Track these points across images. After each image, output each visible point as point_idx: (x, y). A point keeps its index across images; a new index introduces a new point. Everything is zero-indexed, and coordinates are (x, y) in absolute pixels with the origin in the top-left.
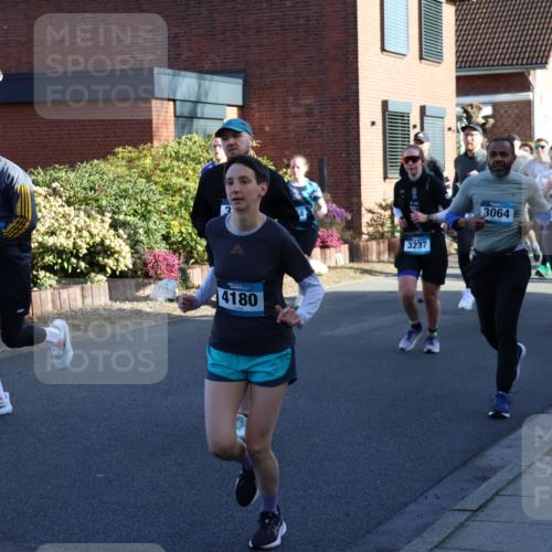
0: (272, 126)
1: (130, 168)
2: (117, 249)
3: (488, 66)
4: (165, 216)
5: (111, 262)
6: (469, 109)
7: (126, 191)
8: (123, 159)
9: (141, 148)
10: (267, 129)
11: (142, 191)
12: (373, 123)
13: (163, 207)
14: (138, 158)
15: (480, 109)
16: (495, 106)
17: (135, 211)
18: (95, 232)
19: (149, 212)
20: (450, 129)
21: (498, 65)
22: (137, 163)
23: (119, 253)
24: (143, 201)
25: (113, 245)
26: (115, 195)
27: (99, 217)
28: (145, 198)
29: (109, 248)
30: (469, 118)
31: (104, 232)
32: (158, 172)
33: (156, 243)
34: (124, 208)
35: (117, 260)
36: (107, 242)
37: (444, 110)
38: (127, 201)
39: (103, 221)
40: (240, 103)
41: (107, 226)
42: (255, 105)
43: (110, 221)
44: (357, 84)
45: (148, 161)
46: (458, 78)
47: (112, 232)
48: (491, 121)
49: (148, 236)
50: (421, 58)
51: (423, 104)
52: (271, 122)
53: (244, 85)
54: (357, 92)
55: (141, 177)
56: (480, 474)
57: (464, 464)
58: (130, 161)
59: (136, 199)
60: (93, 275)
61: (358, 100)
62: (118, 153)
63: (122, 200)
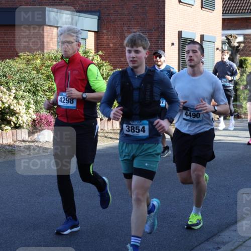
0: (114, 44)
1: (28, 65)
2: (18, 111)
3: (242, 13)
4: (47, 93)
5: (14, 119)
6: (230, 38)
7: (24, 78)
8: (24, 59)
9: (35, 53)
10: (111, 45)
11: (34, 78)
12: (173, 44)
13: (46, 88)
14: (33, 59)
15: (236, 38)
16: (245, 36)
17: (29, 89)
18: (5, 101)
19: (38, 90)
20: (218, 49)
21: (247, 13)
22: (32, 62)
23: (19, 113)
24: (34, 84)
25: (15, 109)
26: (18, 80)
27: (8, 92)
28: (35, 83)
29: (13, 110)
30: (229, 42)
31: (10, 101)
32: (44, 67)
33: (41, 108)
34: (23, 88)
35: (18, 118)
36: (12, 107)
37: (215, 37)
38: (25, 84)
39: (10, 95)
40: (96, 30)
41: (12, 98)
42: (105, 31)
43: (14, 95)
44: (165, 21)
45: (38, 61)
46: (224, 20)
47: (15, 101)
48: (242, 45)
49: (36, 104)
50: (202, 7)
51: (202, 34)
52: (114, 41)
53: (99, 20)
54: (164, 26)
55: (34, 70)
56: (216, 246)
57: (207, 240)
58: (28, 60)
59: (29, 83)
60: (3, 126)
61: (164, 30)
62: (21, 55)
63: (22, 83)
